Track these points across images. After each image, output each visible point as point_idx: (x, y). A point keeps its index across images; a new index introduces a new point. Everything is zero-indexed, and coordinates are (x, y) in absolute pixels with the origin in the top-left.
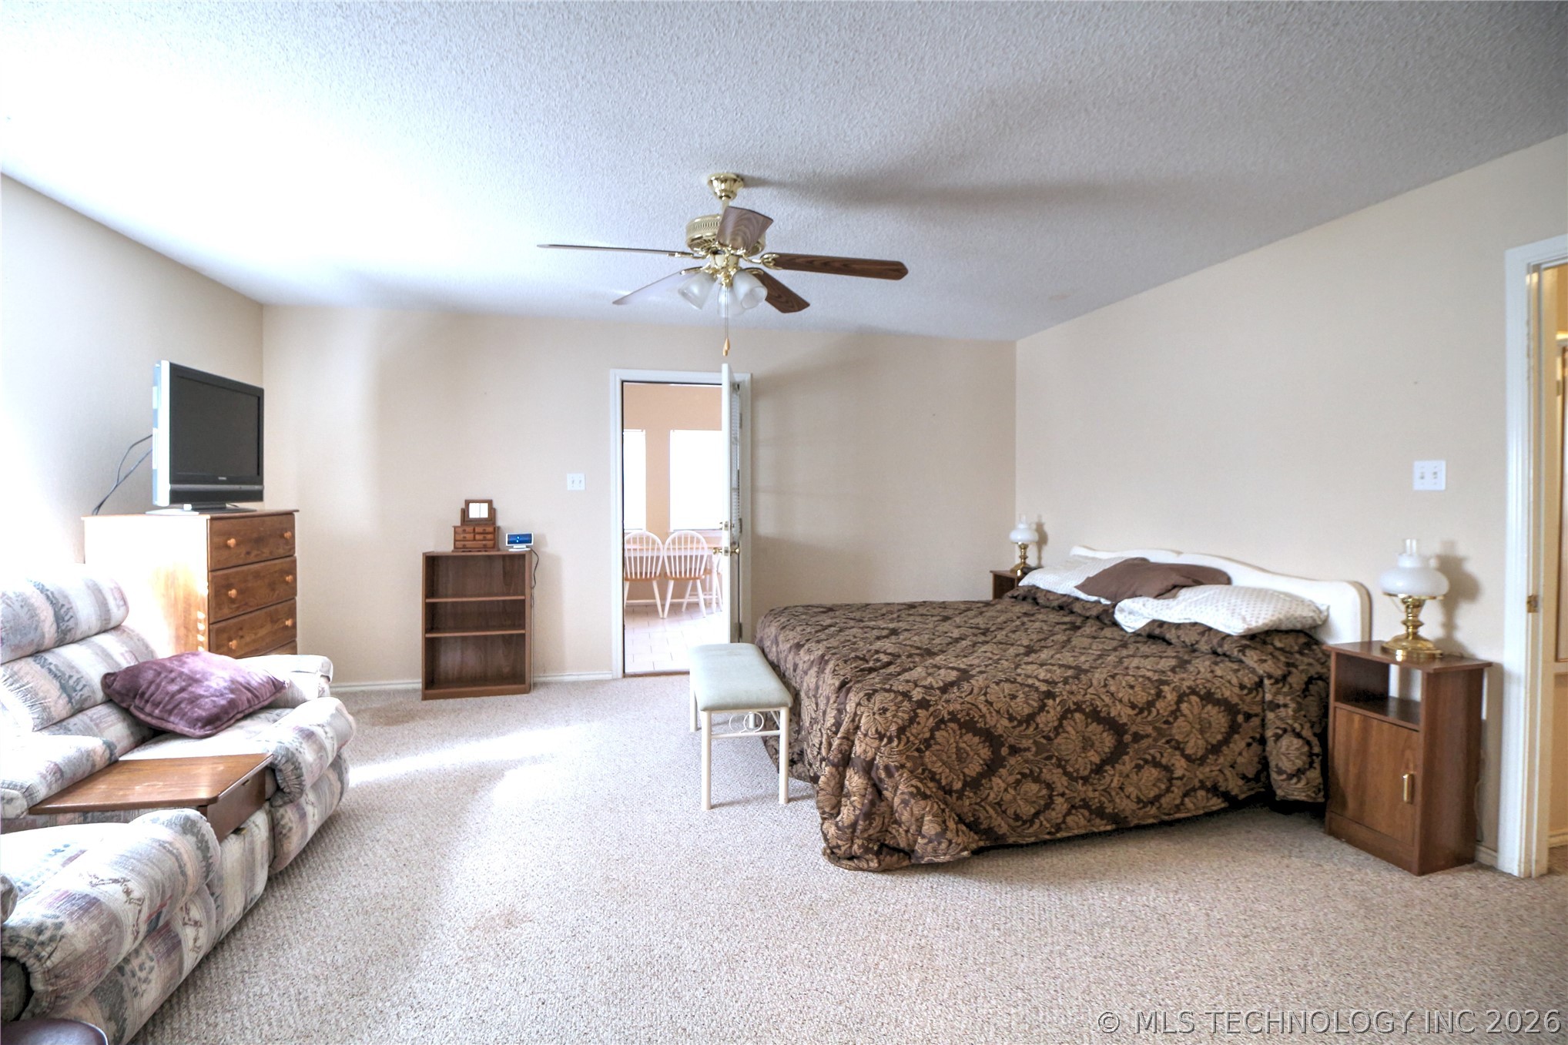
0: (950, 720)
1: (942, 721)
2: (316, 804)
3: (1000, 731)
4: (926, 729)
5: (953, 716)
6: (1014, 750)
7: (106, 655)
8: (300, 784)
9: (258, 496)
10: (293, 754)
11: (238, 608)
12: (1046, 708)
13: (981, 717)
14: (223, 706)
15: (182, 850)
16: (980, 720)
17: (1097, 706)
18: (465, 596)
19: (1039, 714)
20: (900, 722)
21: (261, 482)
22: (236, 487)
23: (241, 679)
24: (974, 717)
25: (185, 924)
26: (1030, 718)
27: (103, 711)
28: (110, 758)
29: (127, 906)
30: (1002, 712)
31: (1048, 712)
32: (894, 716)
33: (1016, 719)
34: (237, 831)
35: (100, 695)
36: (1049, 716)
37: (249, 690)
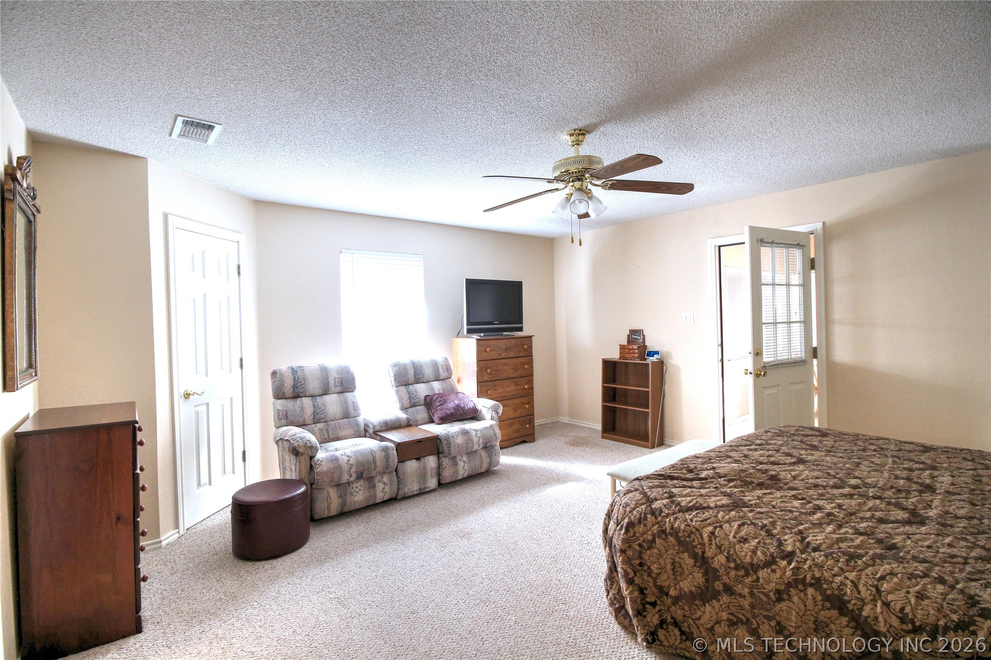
0: (671, 534)
1: (664, 532)
2: (467, 462)
3: (716, 565)
4: (650, 533)
5: (675, 532)
6: (729, 590)
7: (432, 388)
8: (449, 450)
9: (520, 329)
10: (449, 437)
11: (493, 377)
12: (774, 567)
13: (700, 544)
14: (448, 414)
15: (377, 456)
16: (699, 546)
17: (845, 594)
18: (628, 386)
19: (763, 569)
20: (632, 518)
21: (522, 323)
22: (505, 326)
23: (462, 405)
24: (694, 541)
25: (379, 481)
26: (753, 568)
27: (422, 407)
28: (408, 424)
29: (346, 465)
30: (723, 549)
31: (774, 571)
32: (630, 512)
33: (734, 561)
34: (418, 459)
35: (422, 402)
36: (772, 575)
37: (462, 410)
